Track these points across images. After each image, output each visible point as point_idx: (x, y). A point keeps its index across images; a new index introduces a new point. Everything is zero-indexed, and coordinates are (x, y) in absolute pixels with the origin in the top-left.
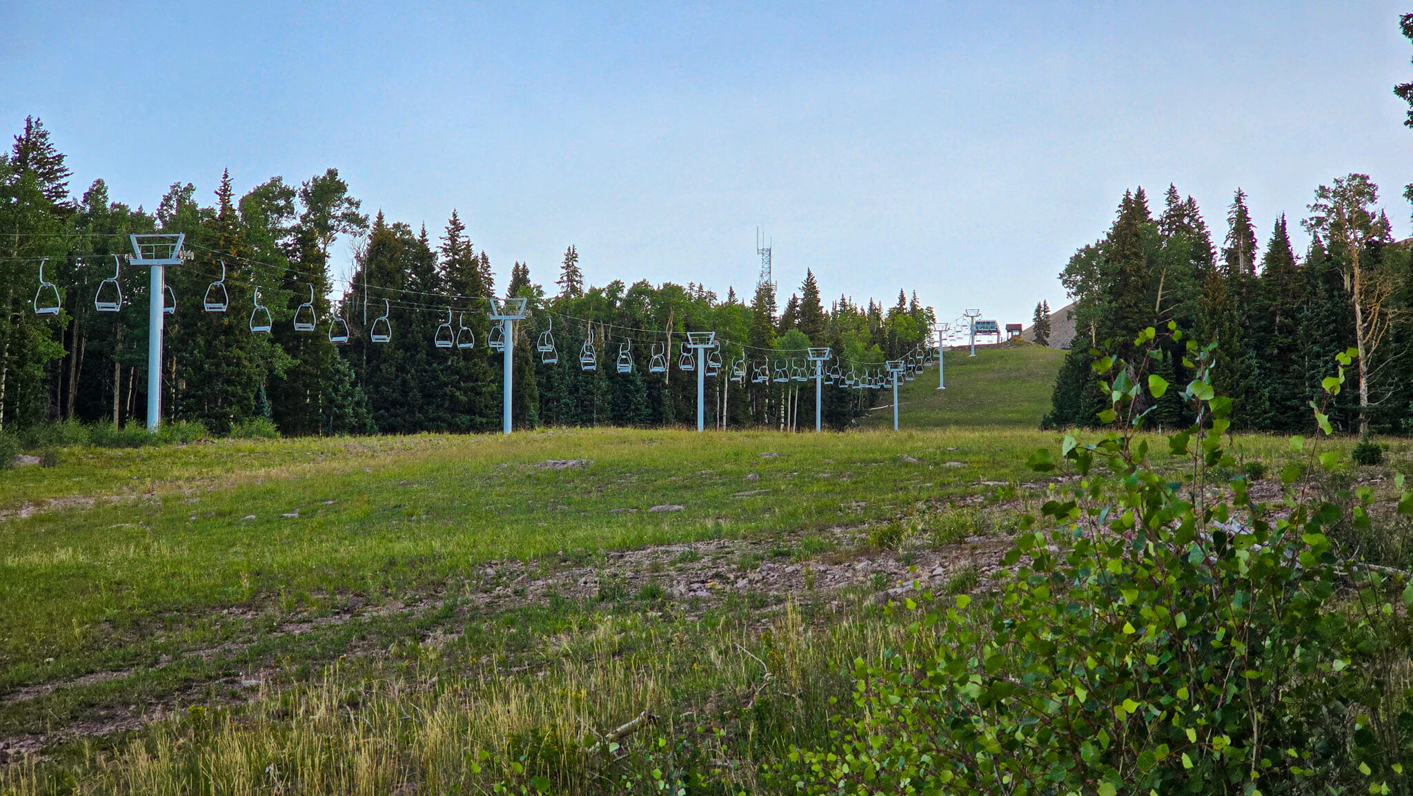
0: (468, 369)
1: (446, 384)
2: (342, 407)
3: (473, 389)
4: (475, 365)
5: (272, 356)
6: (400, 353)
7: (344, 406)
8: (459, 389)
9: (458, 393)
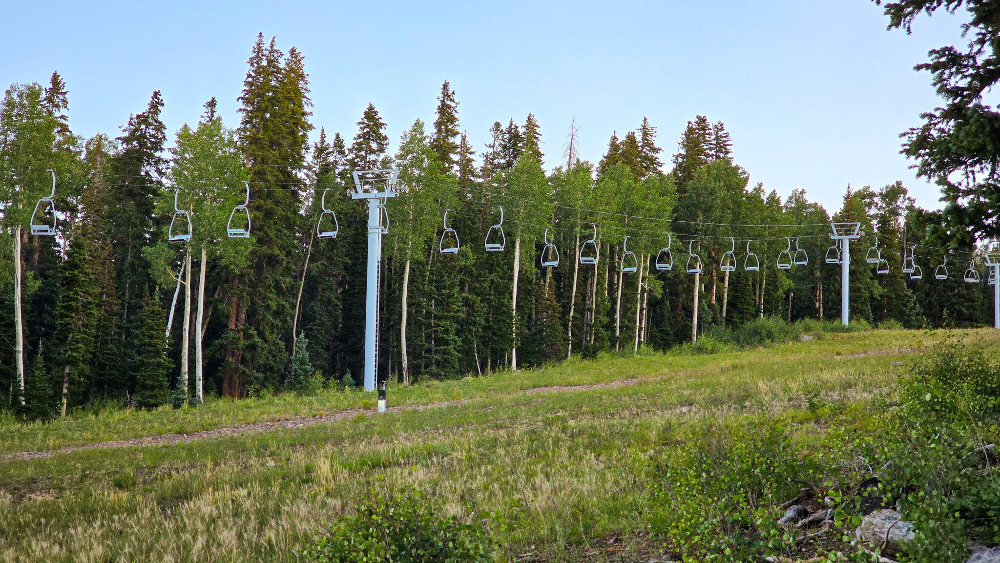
0: (969, 295)
1: (956, 304)
2: (909, 316)
3: (971, 307)
4: (973, 292)
5: (872, 286)
6: (927, 286)
7: (910, 315)
8: (964, 306)
9: (963, 309)
